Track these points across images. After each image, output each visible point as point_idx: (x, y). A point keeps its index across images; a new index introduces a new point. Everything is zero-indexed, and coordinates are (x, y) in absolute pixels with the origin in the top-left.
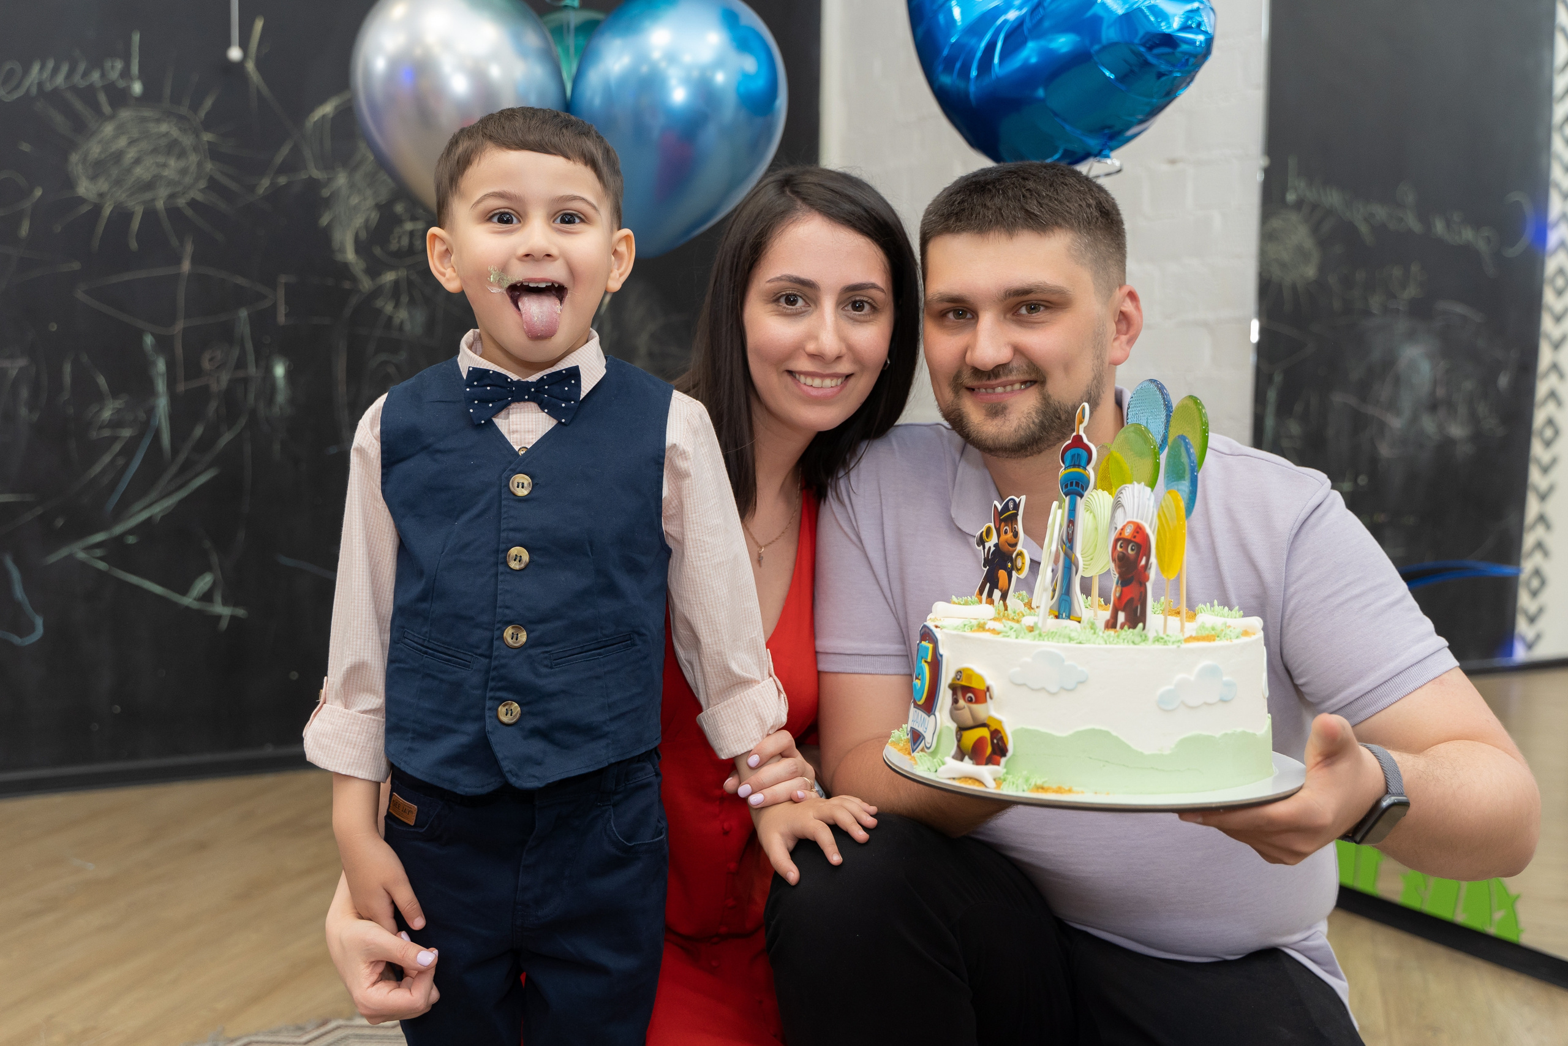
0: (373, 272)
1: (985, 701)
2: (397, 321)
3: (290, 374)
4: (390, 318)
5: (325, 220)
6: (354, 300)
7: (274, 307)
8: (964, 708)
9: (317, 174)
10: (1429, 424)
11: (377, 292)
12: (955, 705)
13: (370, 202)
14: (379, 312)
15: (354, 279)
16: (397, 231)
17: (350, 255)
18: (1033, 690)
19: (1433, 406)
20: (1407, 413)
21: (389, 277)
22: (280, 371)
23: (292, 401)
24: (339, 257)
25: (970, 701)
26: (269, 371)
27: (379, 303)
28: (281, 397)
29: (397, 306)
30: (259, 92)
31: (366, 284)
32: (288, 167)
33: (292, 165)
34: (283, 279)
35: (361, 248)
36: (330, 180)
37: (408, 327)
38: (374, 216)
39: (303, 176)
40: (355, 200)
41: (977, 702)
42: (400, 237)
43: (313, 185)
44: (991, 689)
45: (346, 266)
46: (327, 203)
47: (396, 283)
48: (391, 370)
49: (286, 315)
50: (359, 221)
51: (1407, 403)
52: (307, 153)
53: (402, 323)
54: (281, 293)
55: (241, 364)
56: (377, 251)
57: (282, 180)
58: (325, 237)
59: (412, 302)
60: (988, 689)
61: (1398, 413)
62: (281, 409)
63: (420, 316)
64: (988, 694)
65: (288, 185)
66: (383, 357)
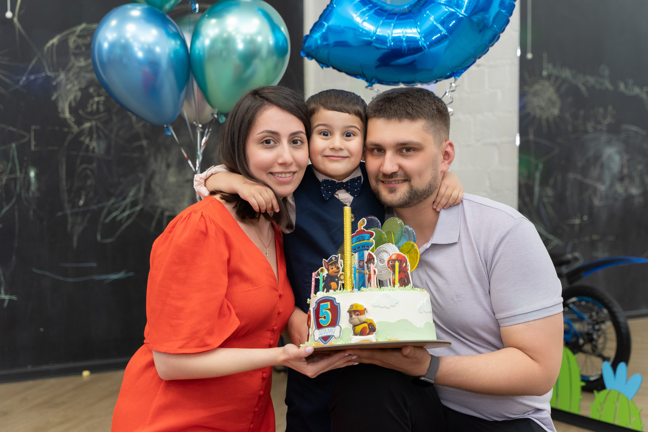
0: (79, 122)
1: (364, 313)
2: (91, 147)
3: (37, 175)
4: (88, 146)
5: (54, 98)
6: (69, 137)
7: (29, 141)
8: (355, 318)
9: (49, 74)
10: (619, 188)
11: (81, 133)
12: (351, 318)
13: (77, 88)
14: (82, 143)
15: (69, 126)
16: (91, 102)
17: (67, 115)
18: (381, 307)
19: (621, 179)
20: (608, 182)
21: (87, 125)
22: (32, 174)
23: (38, 189)
24: (61, 116)
25: (358, 315)
26: (27, 174)
27: (82, 139)
28: (33, 188)
29: (91, 140)
30: (19, 31)
31: (75, 129)
32: (36, 71)
33: (37, 70)
34: (33, 127)
35: (72, 111)
36: (56, 77)
37: (97, 150)
38: (79, 94)
39: (43, 74)
40: (69, 87)
41: (361, 314)
42: (92, 105)
43: (48, 79)
44: (366, 309)
45: (65, 119)
46: (56, 88)
47: (91, 128)
48: (89, 172)
49: (35, 146)
50: (71, 97)
51: (607, 178)
52: (45, 63)
53: (94, 148)
54: (32, 134)
55: (13, 171)
56: (81, 112)
57: (32, 77)
58: (55, 105)
59: (99, 138)
60: (365, 309)
61: (603, 183)
62: (33, 193)
63: (103, 145)
64: (365, 311)
65: (35, 79)
66: (84, 166)
